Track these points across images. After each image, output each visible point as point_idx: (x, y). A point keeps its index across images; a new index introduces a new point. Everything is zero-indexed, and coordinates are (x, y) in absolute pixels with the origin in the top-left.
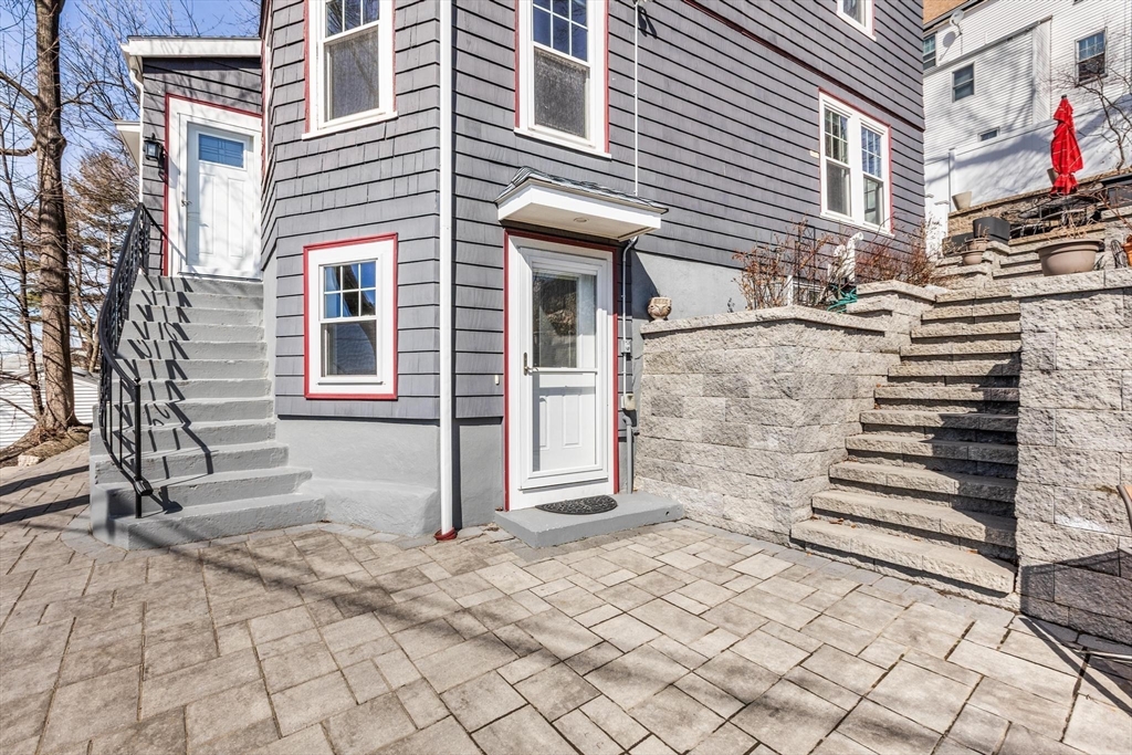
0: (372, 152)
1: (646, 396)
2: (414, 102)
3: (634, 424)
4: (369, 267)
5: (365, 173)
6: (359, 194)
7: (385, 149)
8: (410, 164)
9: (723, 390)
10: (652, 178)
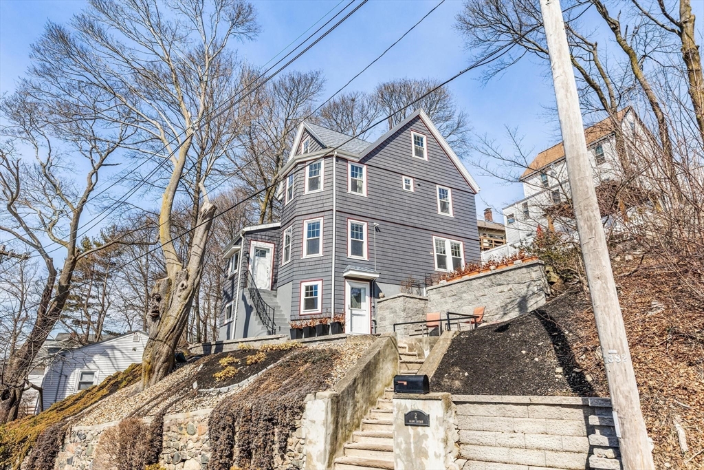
0: (317, 263)
1: (379, 317)
2: (327, 253)
3: (376, 324)
4: (316, 287)
5: (316, 267)
6: (315, 271)
7: (321, 262)
8: (326, 266)
9: (393, 312)
10: (380, 264)
